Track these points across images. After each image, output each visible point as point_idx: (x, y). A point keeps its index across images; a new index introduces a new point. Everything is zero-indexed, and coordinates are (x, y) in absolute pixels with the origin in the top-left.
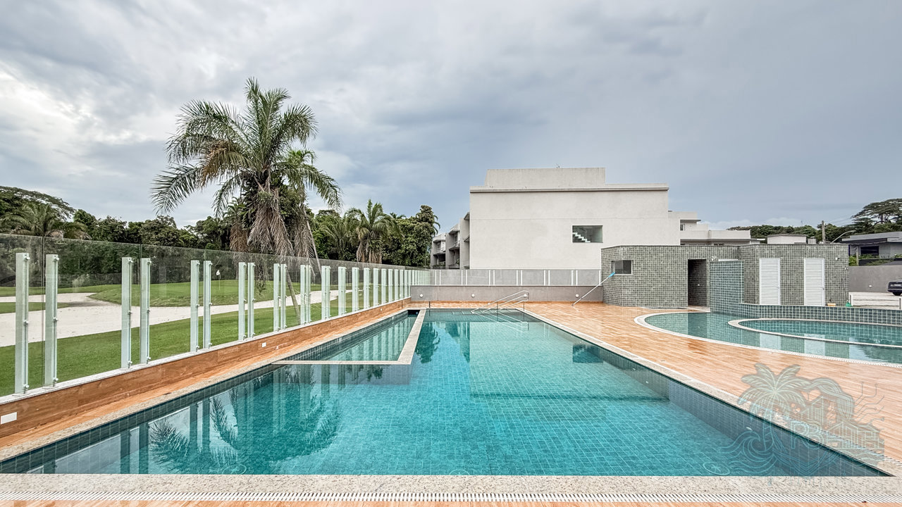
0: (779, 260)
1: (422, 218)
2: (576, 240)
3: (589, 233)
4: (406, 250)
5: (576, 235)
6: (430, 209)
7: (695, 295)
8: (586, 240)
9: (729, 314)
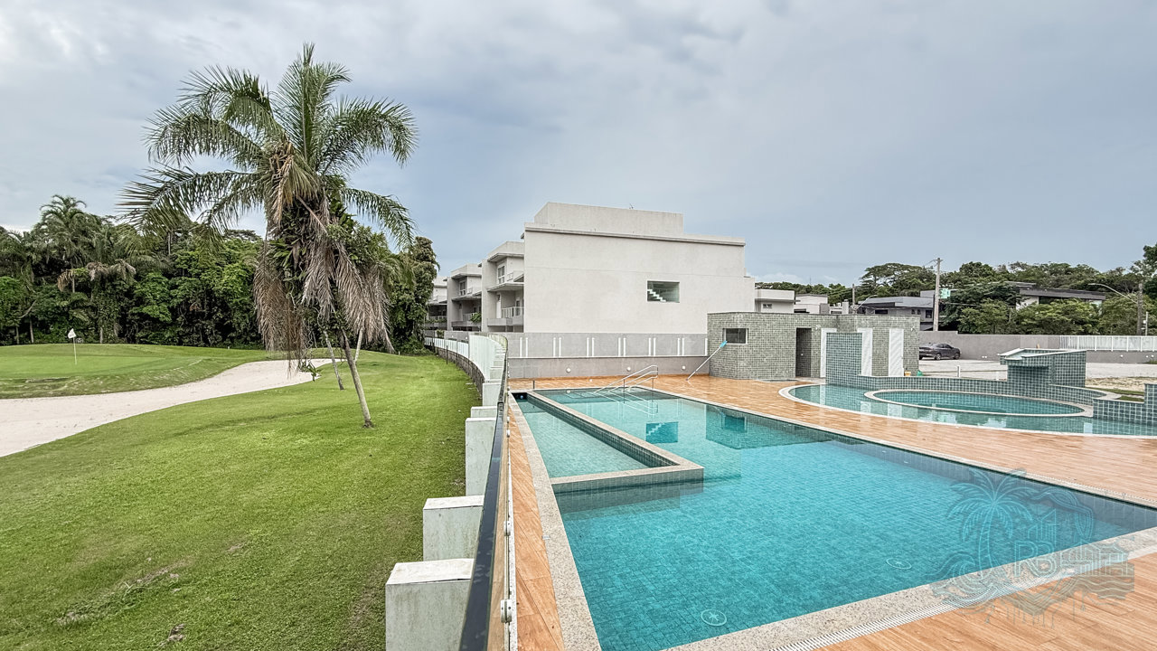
0: (871, 330)
1: (419, 255)
2: (651, 298)
3: (663, 290)
4: (399, 301)
5: (651, 291)
6: (430, 242)
7: (803, 366)
8: (661, 298)
9: (846, 386)
